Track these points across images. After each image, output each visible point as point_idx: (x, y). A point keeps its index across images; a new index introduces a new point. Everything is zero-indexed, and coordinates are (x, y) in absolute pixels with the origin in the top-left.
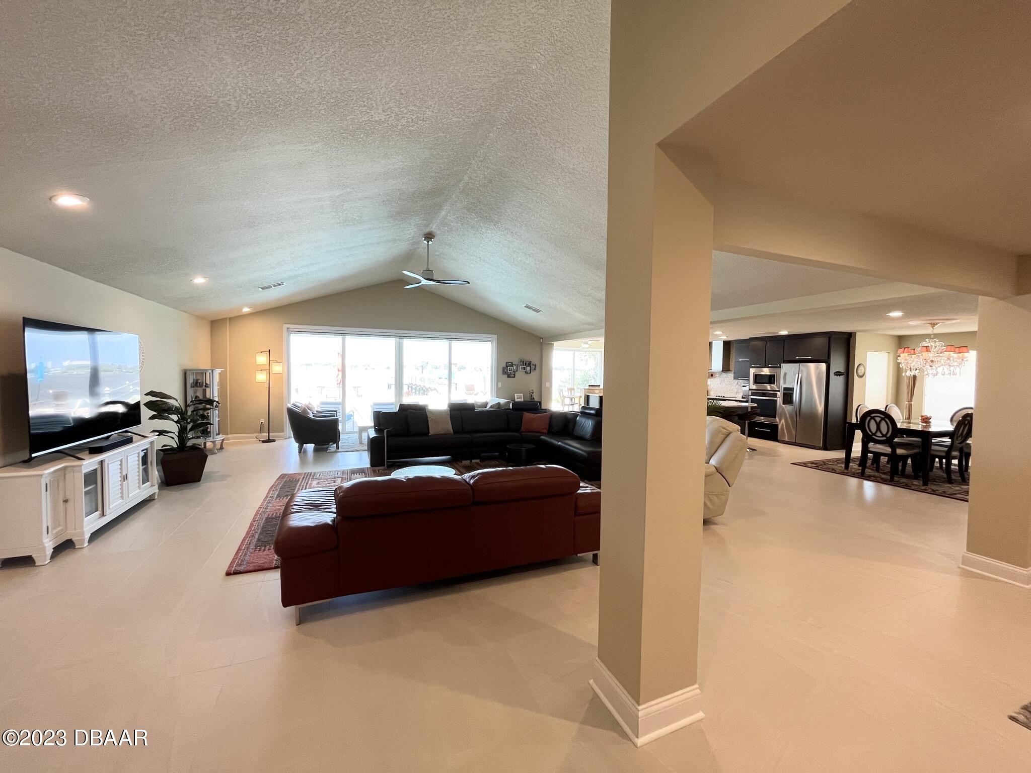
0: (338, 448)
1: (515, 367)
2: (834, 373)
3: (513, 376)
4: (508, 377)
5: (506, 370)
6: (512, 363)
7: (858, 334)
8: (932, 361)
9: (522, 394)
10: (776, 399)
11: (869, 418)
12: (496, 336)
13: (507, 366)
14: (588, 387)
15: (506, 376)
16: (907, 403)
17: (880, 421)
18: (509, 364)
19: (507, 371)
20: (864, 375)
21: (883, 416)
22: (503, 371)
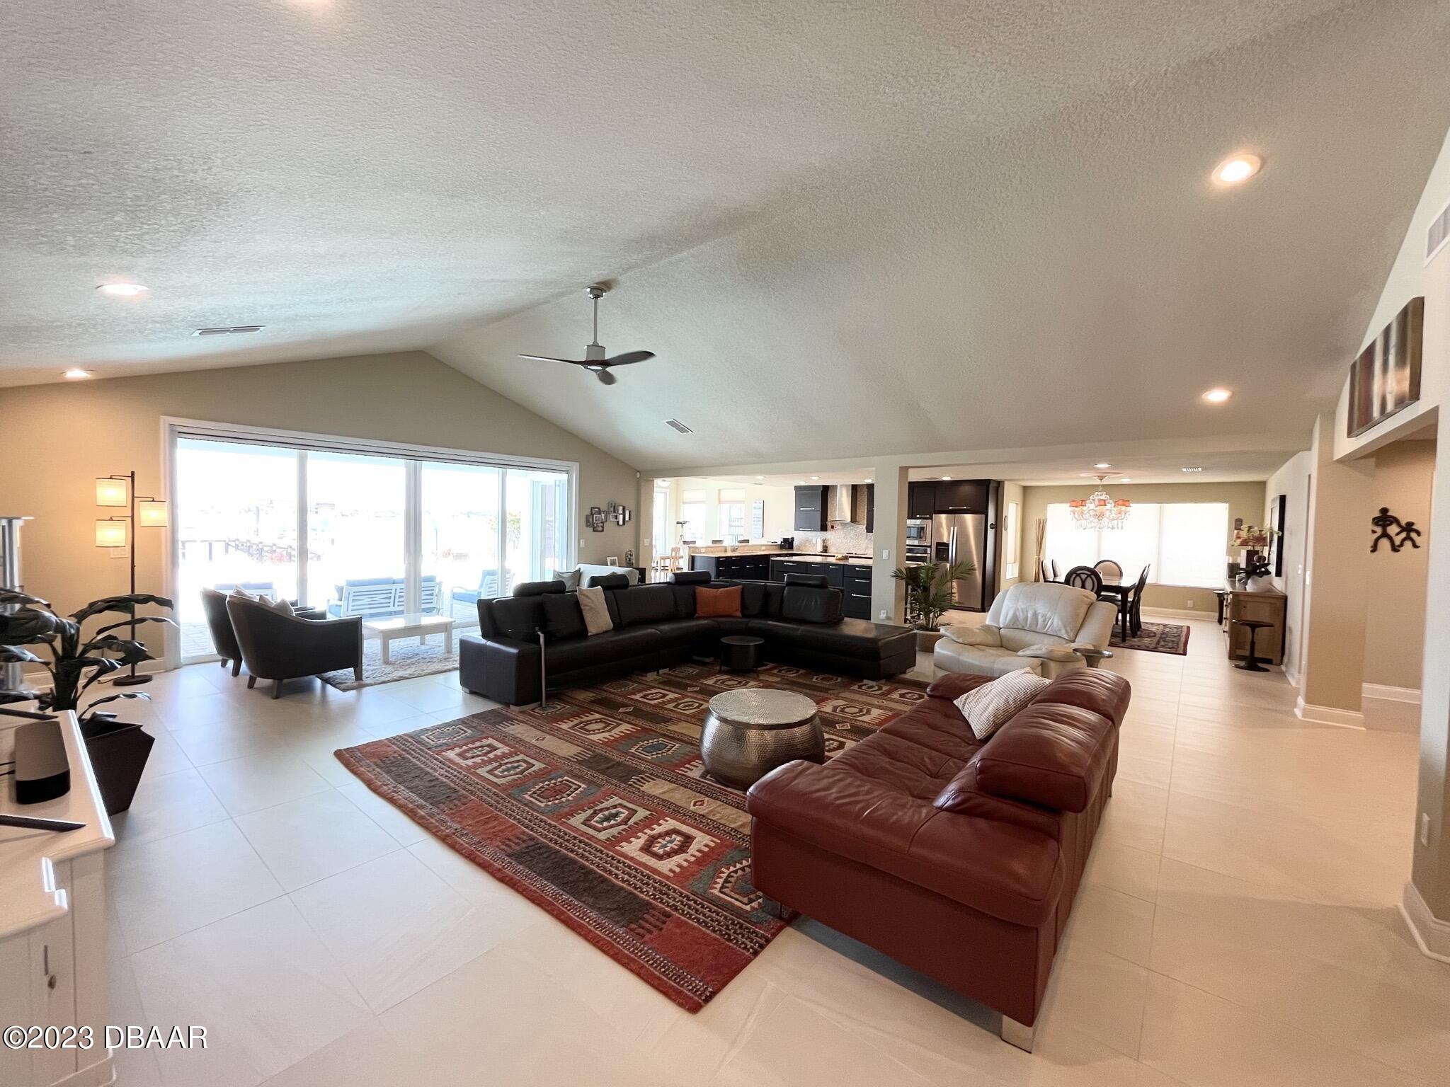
0: (358, 676)
1: (603, 515)
2: (990, 526)
3: (601, 529)
4: (594, 531)
5: (591, 520)
6: (599, 508)
7: (1005, 482)
9: (616, 558)
10: (925, 555)
12: (578, 464)
13: (592, 514)
14: (710, 544)
15: (591, 529)
17: (1086, 578)
18: (595, 511)
19: (593, 520)
20: (1007, 527)
21: (1089, 573)
22: (587, 521)
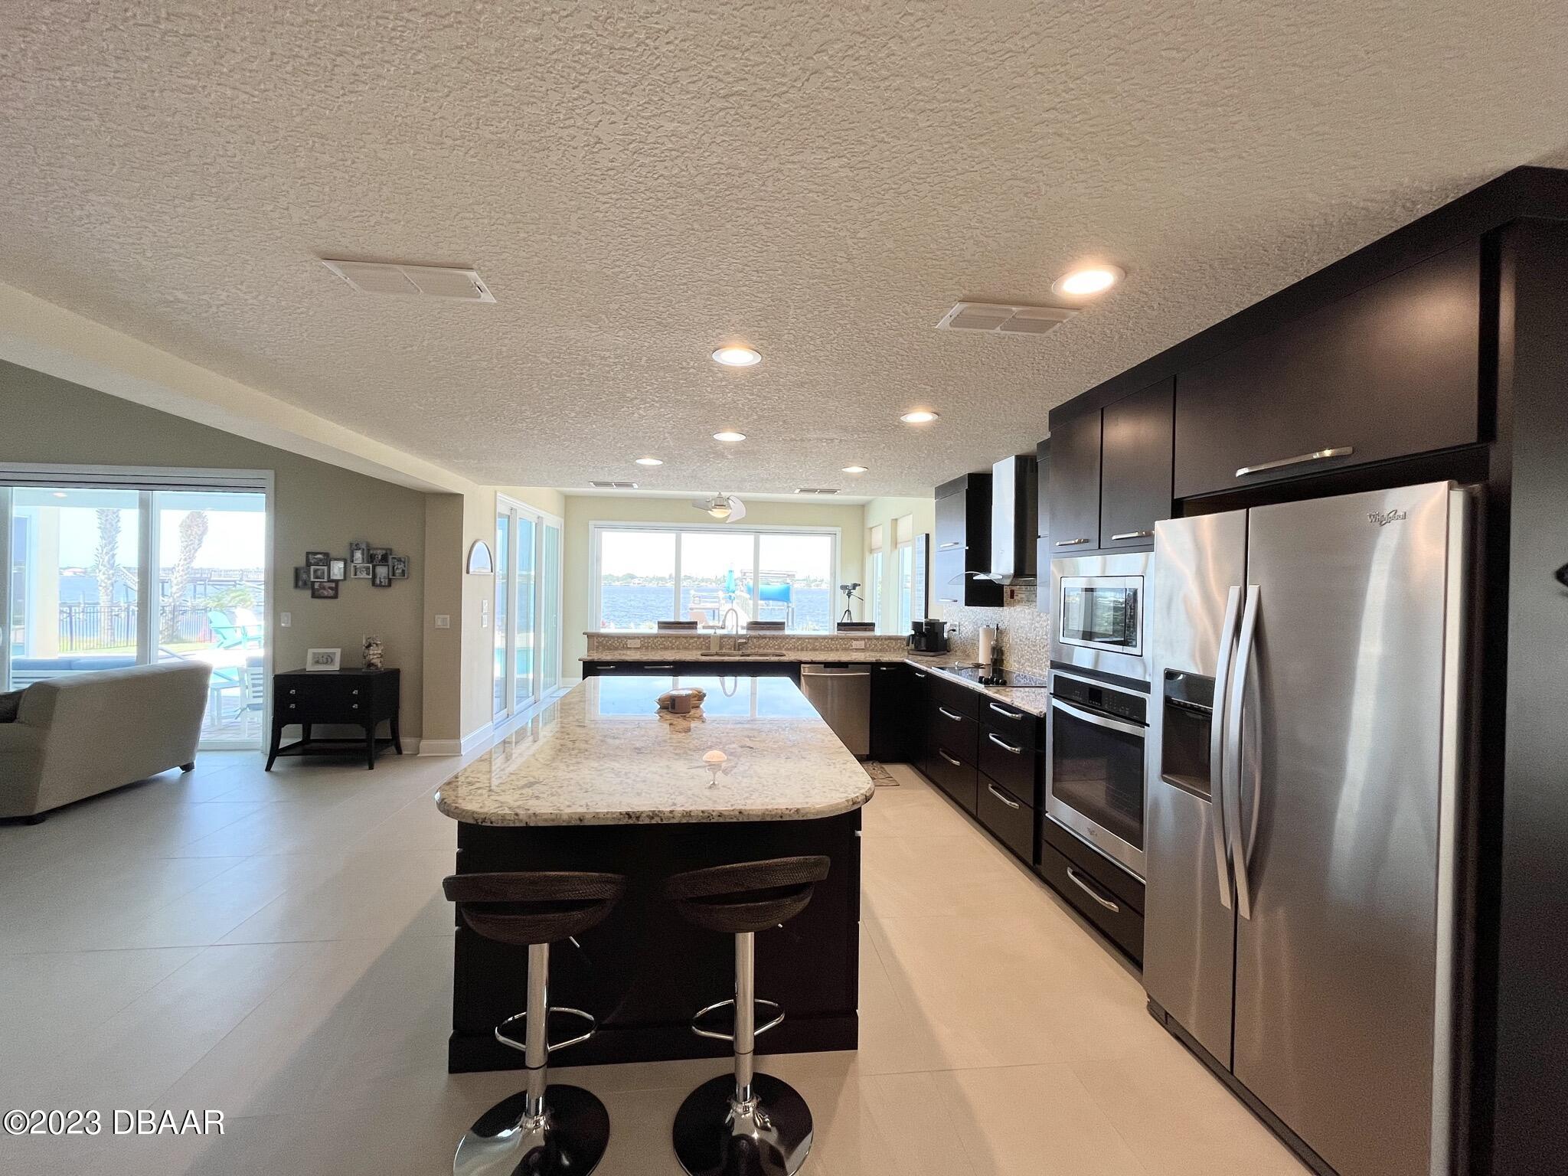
3: (331, 593)
4: (313, 597)
5: (304, 577)
6: (326, 554)
13: (309, 564)
15: (309, 593)
18: (316, 559)
19: (308, 577)
22: (296, 578)
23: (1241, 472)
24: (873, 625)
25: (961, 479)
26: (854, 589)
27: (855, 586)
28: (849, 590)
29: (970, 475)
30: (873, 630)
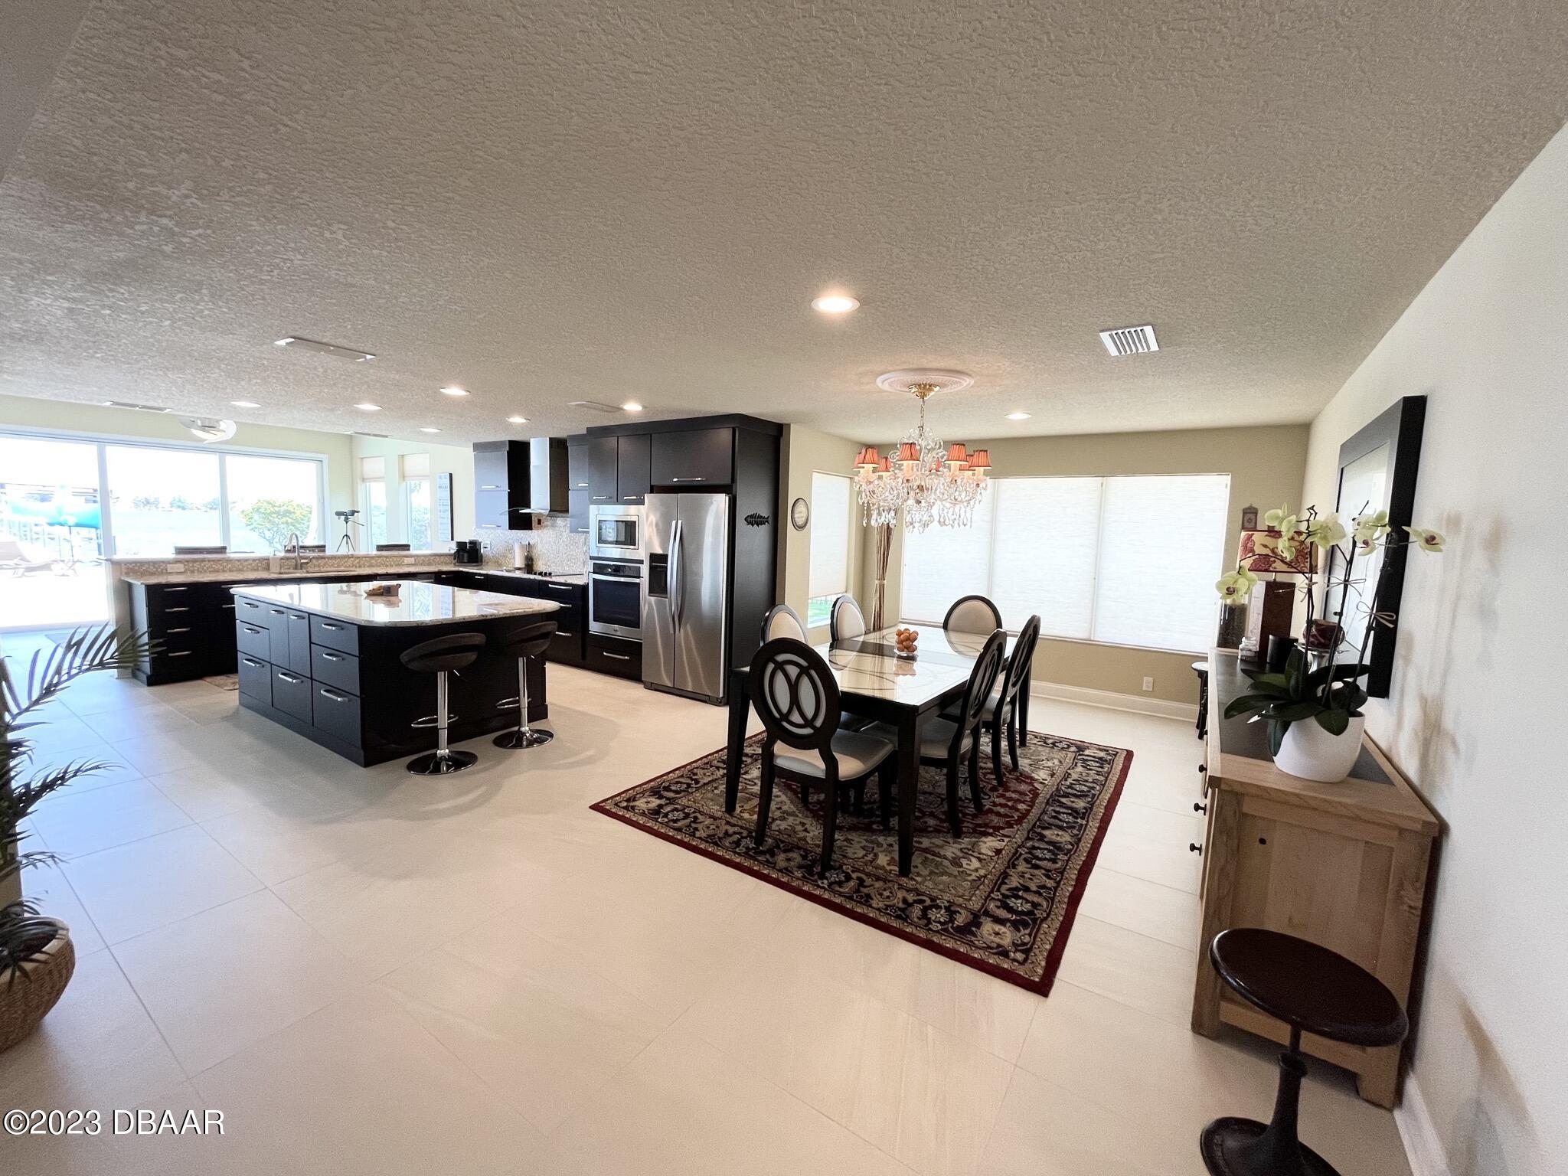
2: (746, 519)
7: (792, 427)
8: (921, 488)
11: (771, 666)
16: (877, 582)
17: (799, 676)
20: (806, 523)
21: (803, 662)
23: (675, 480)
24: (409, 546)
25: (502, 443)
26: (353, 515)
27: (353, 513)
28: (347, 516)
29: (511, 442)
30: (409, 550)
